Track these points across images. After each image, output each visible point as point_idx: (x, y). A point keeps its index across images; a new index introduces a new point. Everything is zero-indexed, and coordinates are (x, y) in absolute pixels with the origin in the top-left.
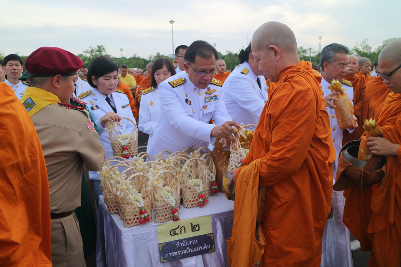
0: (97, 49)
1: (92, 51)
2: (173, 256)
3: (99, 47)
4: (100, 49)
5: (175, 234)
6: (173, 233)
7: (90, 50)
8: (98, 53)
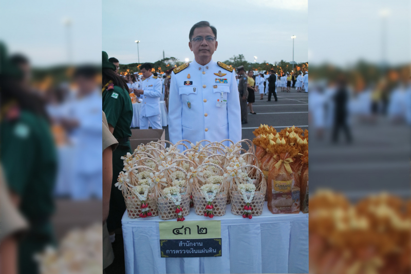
0: (239, 57)
1: (235, 59)
2: (175, 253)
3: (240, 56)
4: (241, 57)
5: (179, 233)
6: (176, 231)
7: (234, 58)
8: (239, 60)
